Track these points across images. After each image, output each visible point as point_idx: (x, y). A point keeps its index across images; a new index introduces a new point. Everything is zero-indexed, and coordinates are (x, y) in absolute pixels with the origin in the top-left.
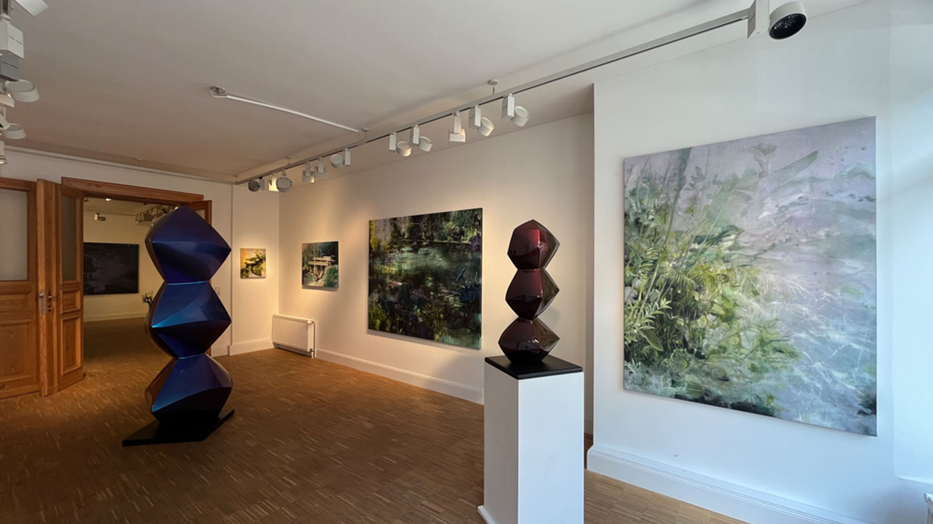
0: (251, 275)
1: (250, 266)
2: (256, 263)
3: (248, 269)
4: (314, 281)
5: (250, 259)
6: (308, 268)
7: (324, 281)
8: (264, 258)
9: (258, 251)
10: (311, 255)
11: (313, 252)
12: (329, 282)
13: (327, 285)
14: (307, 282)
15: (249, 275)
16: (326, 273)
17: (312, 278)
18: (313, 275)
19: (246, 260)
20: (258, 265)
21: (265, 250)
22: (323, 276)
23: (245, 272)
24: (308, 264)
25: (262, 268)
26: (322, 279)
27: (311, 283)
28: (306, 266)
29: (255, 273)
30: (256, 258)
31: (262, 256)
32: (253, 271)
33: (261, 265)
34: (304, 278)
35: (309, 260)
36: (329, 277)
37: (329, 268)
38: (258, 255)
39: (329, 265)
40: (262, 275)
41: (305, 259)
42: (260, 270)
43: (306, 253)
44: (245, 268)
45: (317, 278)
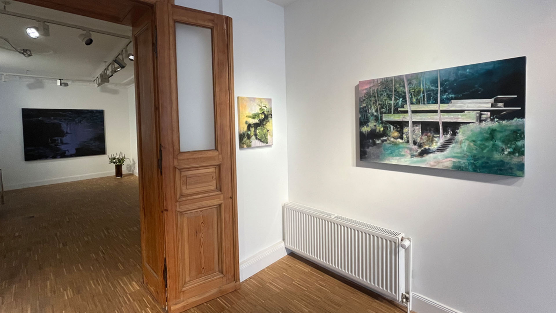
0: (254, 142)
1: (252, 127)
2: (260, 121)
3: (251, 133)
4: (409, 156)
5: (252, 115)
6: (382, 129)
7: (454, 157)
8: (270, 114)
9: (262, 103)
10: (392, 102)
11: (401, 94)
12: (480, 162)
13: (470, 168)
14: (379, 157)
15: (251, 142)
16: (467, 139)
17: (401, 150)
18: (402, 143)
19: (246, 116)
20: (263, 125)
21: (271, 99)
22: (450, 145)
23: (247, 138)
24: (384, 119)
25: (268, 130)
26: (443, 153)
27: (395, 158)
28: (375, 124)
29: (259, 139)
30: (260, 113)
31: (267, 110)
32: (257, 137)
33: (267, 125)
34: (368, 148)
35: (385, 113)
36: (483, 149)
37: (481, 128)
38: (263, 108)
39: (481, 121)
40: (269, 141)
41: (370, 111)
42: (266, 133)
43: (373, 99)
44: (246, 132)
45: (419, 151)
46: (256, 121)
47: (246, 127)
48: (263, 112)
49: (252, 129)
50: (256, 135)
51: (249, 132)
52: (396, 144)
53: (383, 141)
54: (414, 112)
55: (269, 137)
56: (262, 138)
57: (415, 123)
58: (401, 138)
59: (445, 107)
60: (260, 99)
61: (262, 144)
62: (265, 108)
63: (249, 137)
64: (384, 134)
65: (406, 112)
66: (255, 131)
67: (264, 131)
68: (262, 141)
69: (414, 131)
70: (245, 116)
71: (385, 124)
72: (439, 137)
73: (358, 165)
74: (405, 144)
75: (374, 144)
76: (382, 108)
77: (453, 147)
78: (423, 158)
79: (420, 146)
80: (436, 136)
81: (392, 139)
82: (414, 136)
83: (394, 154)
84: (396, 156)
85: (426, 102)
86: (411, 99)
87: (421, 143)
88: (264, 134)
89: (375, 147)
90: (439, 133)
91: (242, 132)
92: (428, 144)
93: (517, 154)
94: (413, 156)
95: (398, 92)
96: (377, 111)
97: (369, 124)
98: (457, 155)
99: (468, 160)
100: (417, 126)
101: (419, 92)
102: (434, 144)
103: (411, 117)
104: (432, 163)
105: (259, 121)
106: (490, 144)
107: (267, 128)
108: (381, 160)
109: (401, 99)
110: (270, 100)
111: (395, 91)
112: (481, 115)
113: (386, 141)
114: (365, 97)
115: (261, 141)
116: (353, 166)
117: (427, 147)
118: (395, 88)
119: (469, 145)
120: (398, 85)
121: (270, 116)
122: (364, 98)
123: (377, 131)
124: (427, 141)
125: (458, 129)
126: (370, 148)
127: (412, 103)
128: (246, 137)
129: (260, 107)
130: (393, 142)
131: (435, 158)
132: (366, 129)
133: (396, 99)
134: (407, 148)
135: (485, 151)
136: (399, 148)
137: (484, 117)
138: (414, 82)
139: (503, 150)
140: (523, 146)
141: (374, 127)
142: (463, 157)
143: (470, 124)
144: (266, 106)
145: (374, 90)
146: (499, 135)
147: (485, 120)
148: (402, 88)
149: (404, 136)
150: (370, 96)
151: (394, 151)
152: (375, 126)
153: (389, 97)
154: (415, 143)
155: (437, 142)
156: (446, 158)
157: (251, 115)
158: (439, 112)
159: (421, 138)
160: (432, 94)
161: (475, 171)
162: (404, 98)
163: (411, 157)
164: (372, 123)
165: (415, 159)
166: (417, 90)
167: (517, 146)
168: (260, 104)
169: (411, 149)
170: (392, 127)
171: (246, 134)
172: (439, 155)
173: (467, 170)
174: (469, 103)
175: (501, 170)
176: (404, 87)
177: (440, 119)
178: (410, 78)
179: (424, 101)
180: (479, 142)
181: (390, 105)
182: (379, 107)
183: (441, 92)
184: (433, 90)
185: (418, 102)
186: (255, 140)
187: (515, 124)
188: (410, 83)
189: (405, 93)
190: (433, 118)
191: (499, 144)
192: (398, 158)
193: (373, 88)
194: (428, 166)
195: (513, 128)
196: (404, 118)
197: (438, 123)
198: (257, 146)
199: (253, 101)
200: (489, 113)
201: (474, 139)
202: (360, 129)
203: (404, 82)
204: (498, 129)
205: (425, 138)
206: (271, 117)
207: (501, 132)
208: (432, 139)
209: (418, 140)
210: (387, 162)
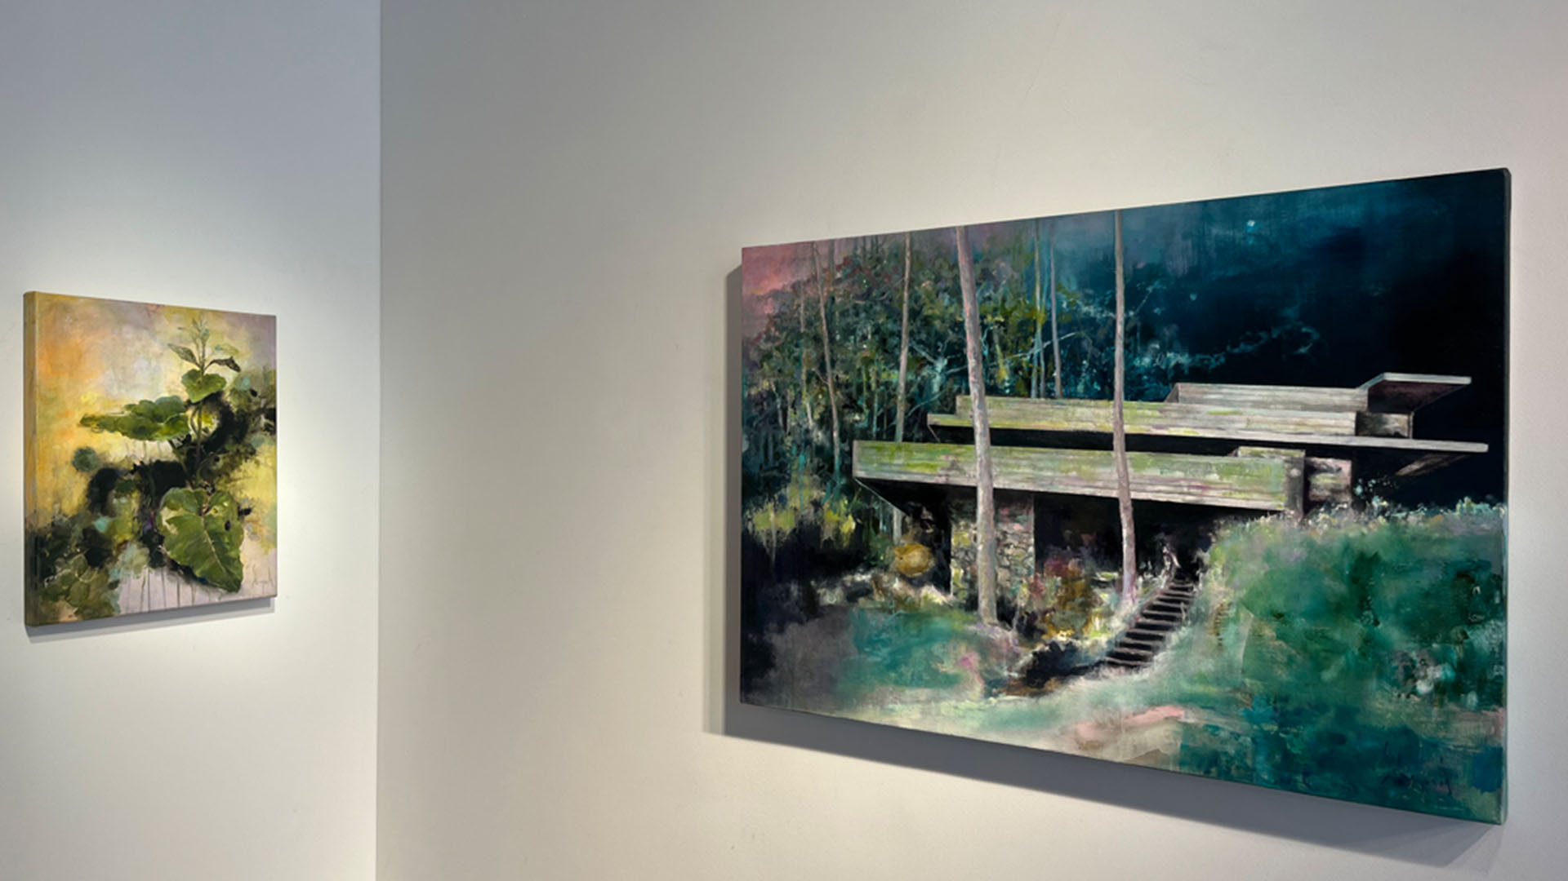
0: (138, 582)
1: (125, 490)
2: (190, 453)
3: (112, 529)
4: (979, 687)
5: (127, 413)
6: (850, 525)
7: (1185, 700)
8: (260, 411)
9: (204, 338)
10: (900, 377)
11: (940, 337)
12: (1307, 732)
13: (1262, 765)
14: (833, 681)
15: (115, 584)
16: (1247, 604)
17: (937, 649)
18: (944, 609)
19: (86, 421)
20: (211, 475)
21: (269, 322)
22: (1167, 634)
23: (80, 557)
24: (860, 472)
25: (244, 506)
26: (1136, 677)
27: (909, 693)
28: (816, 494)
29: (174, 567)
30: (189, 403)
31: (246, 385)
32: (163, 549)
33: (236, 474)
34: (781, 630)
35: (865, 435)
36: (1319, 665)
37: (1310, 545)
38: (211, 370)
39: (1309, 504)
40: (247, 575)
41: (791, 422)
42: (227, 527)
43: (807, 352)
44: (73, 519)
45: (1027, 657)
46: (160, 449)
47: (75, 490)
48: (214, 399)
49: (128, 505)
50: (151, 539)
51: (101, 524)
52: (915, 615)
53: (855, 594)
54: (1003, 438)
55: (248, 552)
56: (200, 555)
57: (1004, 499)
58: (941, 580)
59: (1145, 418)
60: (194, 317)
61: (190, 594)
62: (229, 375)
63: (99, 552)
64: (859, 554)
65: (963, 436)
66: (148, 515)
67: (217, 512)
68: (197, 573)
69: (1000, 543)
70: (78, 417)
71: (866, 496)
72: (1117, 585)
73: (733, 728)
74: (958, 614)
75: (812, 608)
76: (851, 405)
77: (1185, 644)
78: (1044, 701)
79: (1030, 630)
80: (1103, 576)
81: (897, 585)
82: (1002, 574)
83: (907, 671)
84: (917, 681)
85: (1057, 388)
86: (988, 362)
87: (1033, 616)
88: (214, 535)
89: (813, 625)
90: (1117, 564)
91: (44, 522)
92: (1067, 624)
93: (1472, 699)
94: (994, 686)
95: (927, 321)
96: (824, 422)
97: (788, 491)
98: (1199, 689)
99: (1251, 718)
100: (1013, 518)
101: (1026, 328)
102: (1097, 623)
103: (988, 466)
104: (1086, 731)
105: (177, 449)
106: (1350, 633)
107: (239, 496)
108: (844, 701)
109: (940, 365)
110: (267, 324)
111: (914, 314)
112: (1309, 471)
113: (865, 591)
114: (769, 339)
115: (188, 574)
116: (711, 729)
117: (1062, 638)
118: (915, 298)
119: (1256, 635)
120: (927, 284)
121: (263, 421)
122: (765, 346)
123: (828, 534)
124: (1064, 602)
125: (1206, 545)
126: (793, 629)
127: (992, 390)
128: (71, 556)
129: (189, 366)
130: (900, 601)
131: (1101, 702)
132: (772, 522)
133: (917, 363)
134: (970, 639)
135: (1328, 675)
136: (930, 639)
137: (1322, 481)
138: (1004, 268)
139: (1410, 675)
140: (1499, 655)
141: (809, 513)
142: (1229, 702)
143: (1263, 521)
144: (237, 362)
145: (811, 305)
146: (1390, 590)
147: (1328, 504)
148: (945, 299)
149: (956, 571)
150: (796, 336)
151: (906, 650)
152: (817, 504)
153: (886, 346)
154: (1005, 613)
155: (1108, 614)
156: (1154, 702)
157: (116, 411)
158: (1118, 443)
159: (1034, 588)
160: (1087, 345)
161: (1284, 782)
162: (957, 356)
163: (988, 694)
164: (802, 486)
165: (1008, 703)
166: (1017, 317)
167: (1471, 652)
168: (192, 347)
169: (985, 648)
170: (897, 514)
171: (78, 530)
172: (1119, 684)
173: (1248, 776)
174: (1257, 404)
175: (1401, 782)
176: (956, 293)
177: (1124, 479)
178: (983, 246)
179: (1050, 379)
180: (1300, 624)
181: (889, 388)
182: (836, 398)
183: (1128, 334)
184: (1090, 323)
185: (1022, 386)
186: (146, 571)
187: (1460, 530)
188: (985, 277)
189: (959, 327)
190: (1091, 480)
191: (1393, 634)
192: (924, 693)
193: (810, 292)
194: (1067, 747)
195: (1452, 552)
196: (954, 466)
197: (1114, 502)
198: (157, 606)
199: (138, 326)
200: (1346, 466)
201: (1279, 603)
202: (745, 521)
203: (954, 266)
204: (1385, 557)
205: (1051, 584)
206: (271, 430)
207: (1400, 571)
208: (1087, 592)
209: (1022, 597)
210: (870, 715)
